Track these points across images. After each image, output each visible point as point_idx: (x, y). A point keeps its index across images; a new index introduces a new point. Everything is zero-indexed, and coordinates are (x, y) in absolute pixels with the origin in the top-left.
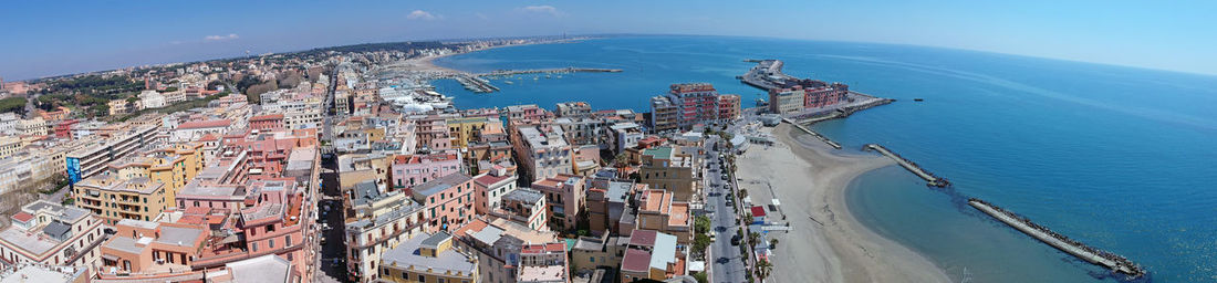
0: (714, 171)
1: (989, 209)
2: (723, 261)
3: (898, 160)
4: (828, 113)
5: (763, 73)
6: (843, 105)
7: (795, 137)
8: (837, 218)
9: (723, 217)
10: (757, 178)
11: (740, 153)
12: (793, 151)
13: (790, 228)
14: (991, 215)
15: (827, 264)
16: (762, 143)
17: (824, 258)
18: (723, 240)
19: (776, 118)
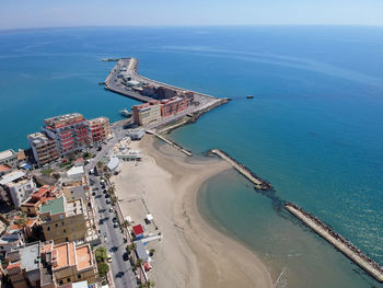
0: (99, 197)
1: (300, 214)
2: (120, 275)
3: (234, 164)
4: (180, 119)
5: (122, 76)
6: (192, 109)
7: (157, 149)
8: (192, 222)
9: (114, 239)
10: (133, 196)
11: (116, 173)
12: (158, 164)
13: (162, 236)
14: (301, 220)
15: (188, 261)
16: (133, 159)
17: (186, 257)
18: (117, 257)
19: (140, 131)
